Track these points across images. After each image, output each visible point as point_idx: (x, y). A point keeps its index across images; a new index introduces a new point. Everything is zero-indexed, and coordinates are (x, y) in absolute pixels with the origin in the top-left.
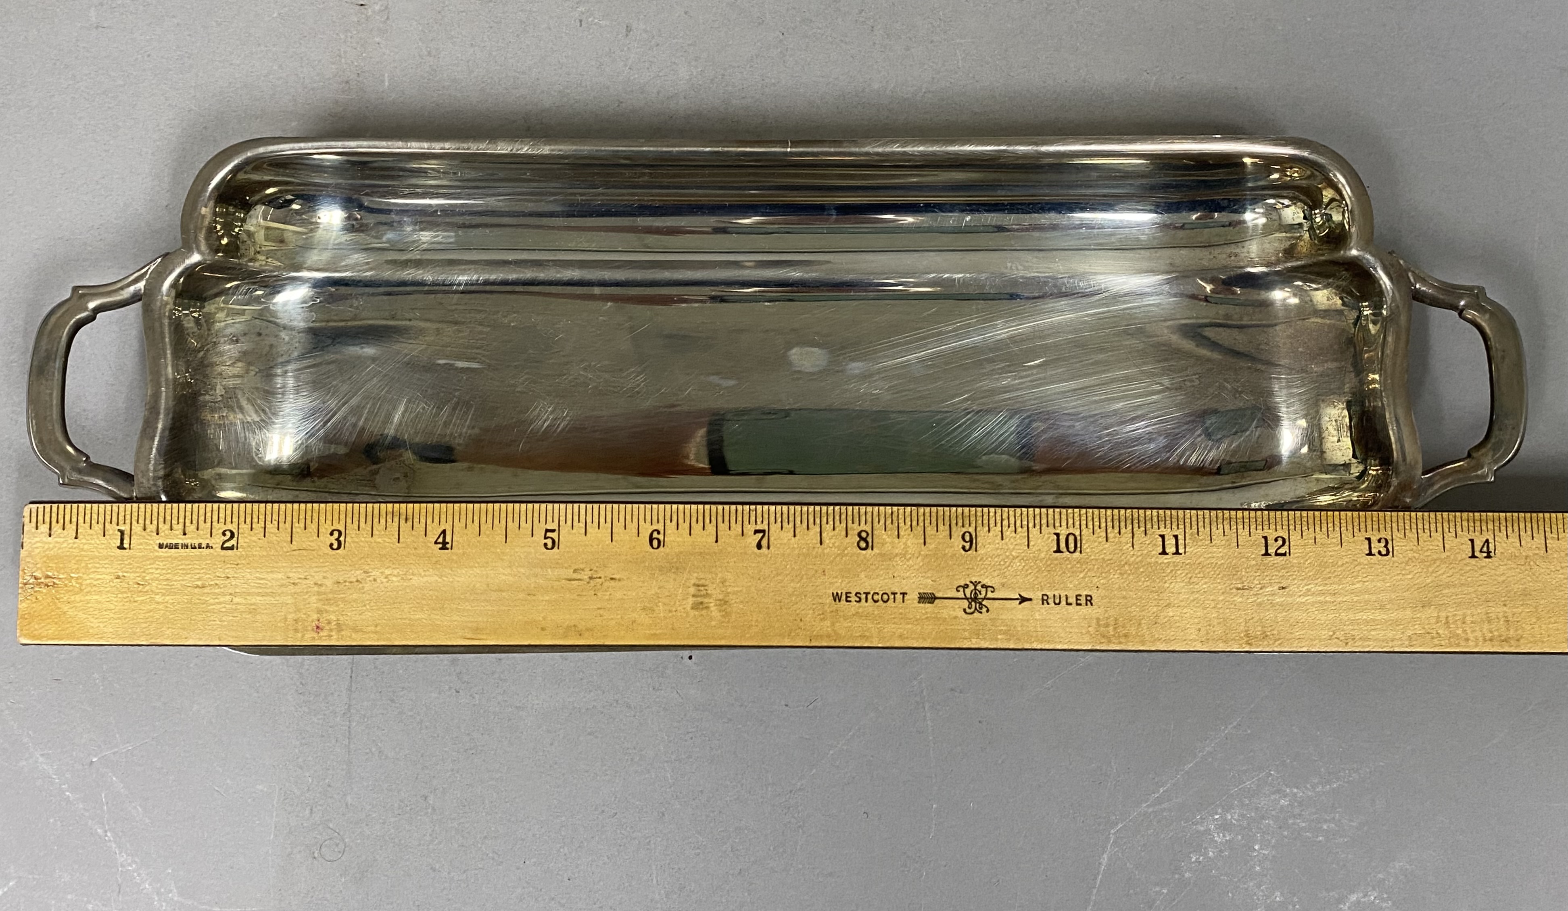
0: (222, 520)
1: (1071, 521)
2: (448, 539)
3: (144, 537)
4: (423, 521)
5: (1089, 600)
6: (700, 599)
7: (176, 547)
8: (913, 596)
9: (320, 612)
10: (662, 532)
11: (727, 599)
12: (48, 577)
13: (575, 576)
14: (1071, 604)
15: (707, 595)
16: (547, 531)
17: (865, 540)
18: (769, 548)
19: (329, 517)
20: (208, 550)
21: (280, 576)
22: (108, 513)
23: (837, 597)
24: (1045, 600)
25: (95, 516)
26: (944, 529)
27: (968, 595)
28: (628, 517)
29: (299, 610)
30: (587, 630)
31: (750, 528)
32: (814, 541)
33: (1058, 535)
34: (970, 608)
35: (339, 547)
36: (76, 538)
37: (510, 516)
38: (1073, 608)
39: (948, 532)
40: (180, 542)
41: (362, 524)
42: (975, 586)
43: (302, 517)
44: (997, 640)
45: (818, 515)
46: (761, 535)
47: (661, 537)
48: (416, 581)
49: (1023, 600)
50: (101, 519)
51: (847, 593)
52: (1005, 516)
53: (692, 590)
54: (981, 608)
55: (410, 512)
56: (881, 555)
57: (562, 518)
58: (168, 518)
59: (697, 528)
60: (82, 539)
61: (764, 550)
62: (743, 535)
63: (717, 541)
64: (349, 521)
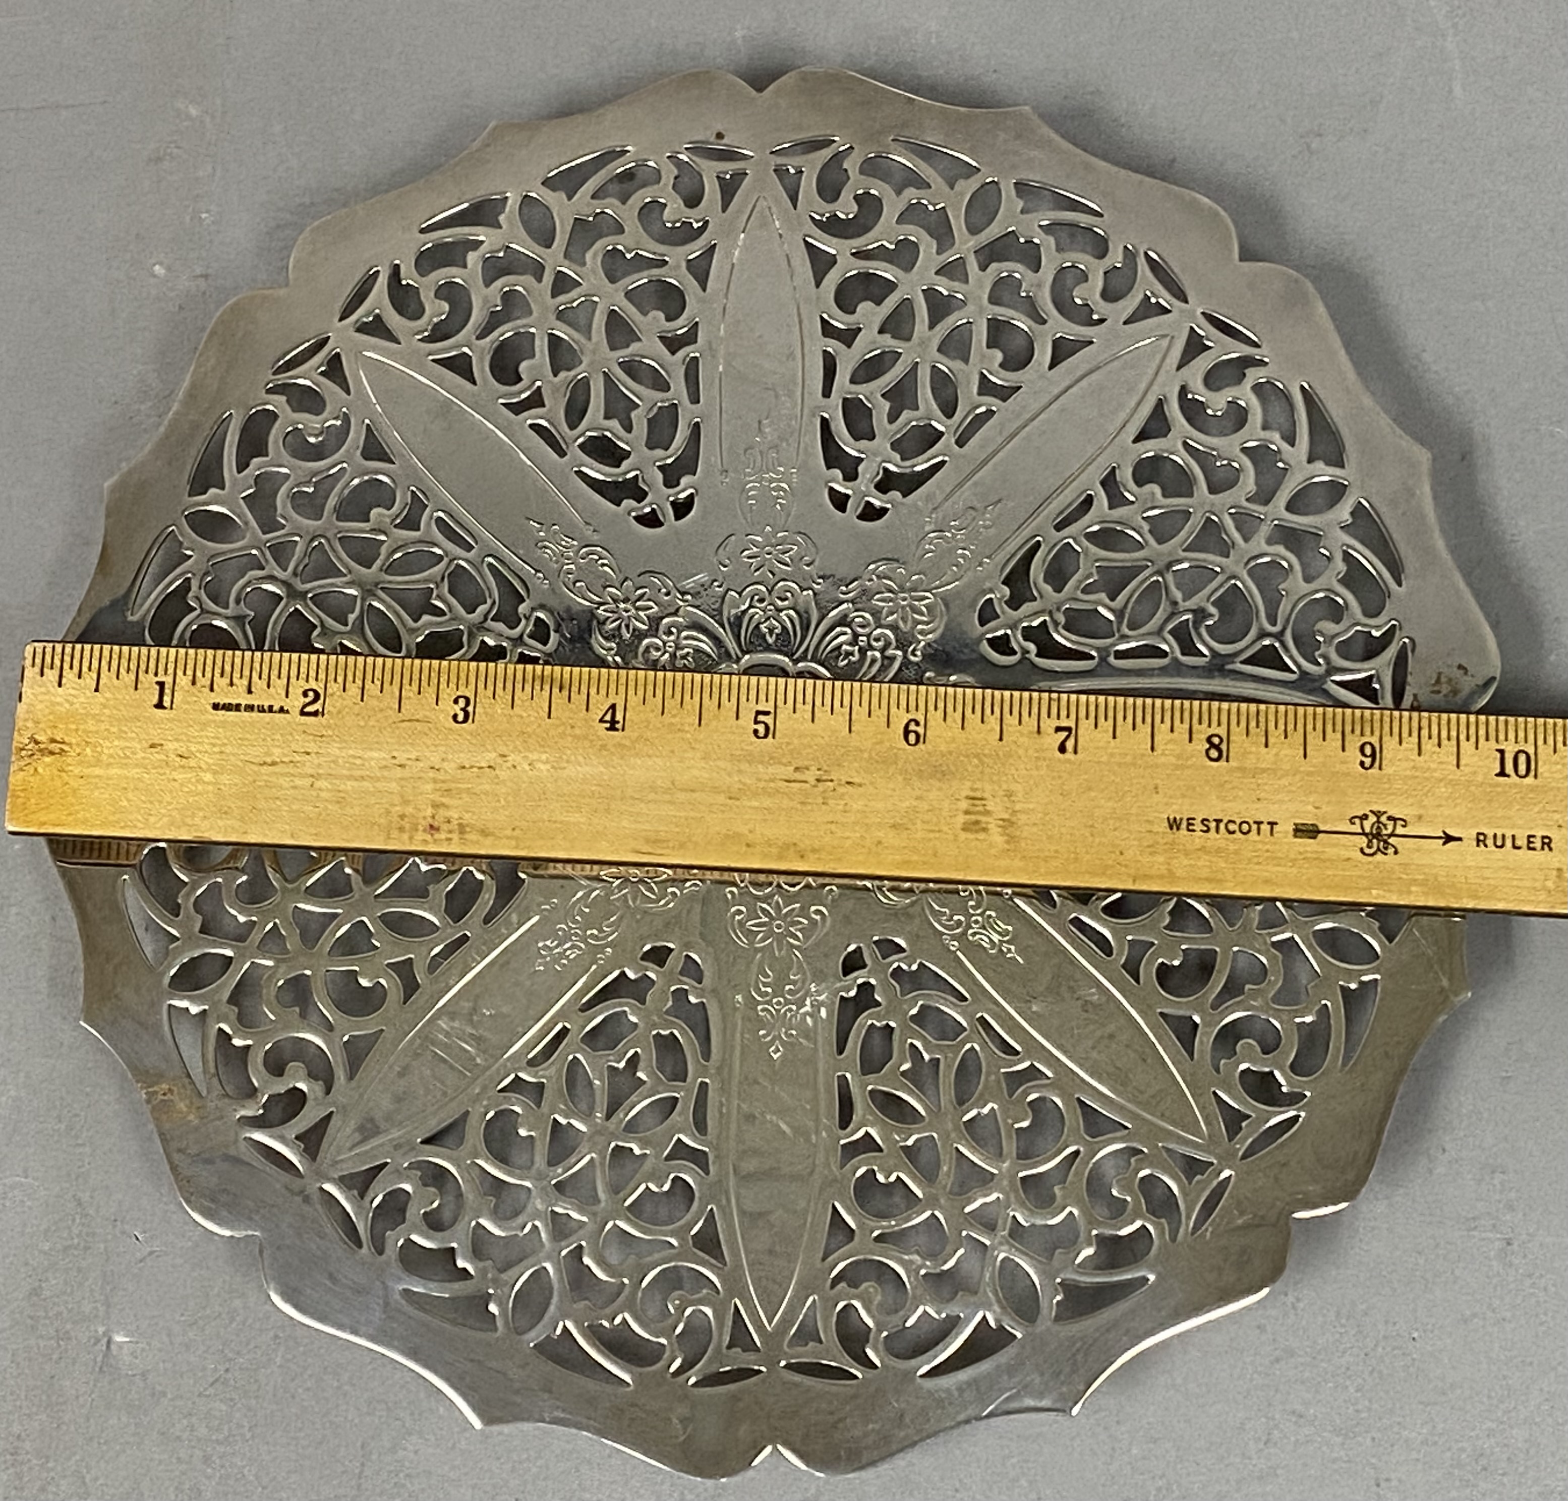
0: (303, 675)
1: (1521, 734)
2: (619, 717)
3: (194, 695)
4: (584, 690)
5: (1547, 842)
6: (973, 818)
7: (237, 707)
8: (1286, 828)
9: (435, 806)
10: (922, 723)
11: (1014, 819)
12: (53, 741)
13: (798, 776)
14: (1519, 848)
15: (987, 813)
16: (758, 713)
17: (1217, 748)
18: (1075, 752)
19: (453, 679)
20: (282, 715)
21: (383, 755)
22: (144, 658)
23: (1174, 824)
24: (1480, 840)
25: (124, 663)
26: (1334, 739)
27: (1367, 830)
28: (875, 700)
29: (406, 802)
30: (814, 851)
31: (1049, 725)
32: (1143, 746)
33: (1502, 752)
34: (1369, 847)
35: (465, 720)
36: (97, 690)
37: (707, 690)
38: (1524, 853)
39: (1340, 742)
40: (243, 703)
41: (499, 691)
42: (1378, 818)
43: (416, 677)
44: (1410, 892)
45: (1149, 711)
46: (1066, 734)
47: (920, 730)
48: (571, 771)
49: (1448, 839)
50: (133, 667)
51: (1188, 819)
52: (1425, 723)
53: (964, 805)
54: (1386, 848)
55: (566, 676)
56: (1241, 769)
57: (781, 697)
58: (228, 668)
59: (973, 719)
60: (106, 693)
61: (1069, 755)
62: (1039, 732)
63: (1001, 739)
64: (481, 685)
